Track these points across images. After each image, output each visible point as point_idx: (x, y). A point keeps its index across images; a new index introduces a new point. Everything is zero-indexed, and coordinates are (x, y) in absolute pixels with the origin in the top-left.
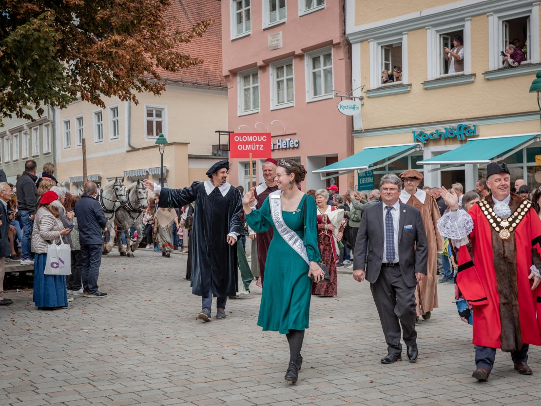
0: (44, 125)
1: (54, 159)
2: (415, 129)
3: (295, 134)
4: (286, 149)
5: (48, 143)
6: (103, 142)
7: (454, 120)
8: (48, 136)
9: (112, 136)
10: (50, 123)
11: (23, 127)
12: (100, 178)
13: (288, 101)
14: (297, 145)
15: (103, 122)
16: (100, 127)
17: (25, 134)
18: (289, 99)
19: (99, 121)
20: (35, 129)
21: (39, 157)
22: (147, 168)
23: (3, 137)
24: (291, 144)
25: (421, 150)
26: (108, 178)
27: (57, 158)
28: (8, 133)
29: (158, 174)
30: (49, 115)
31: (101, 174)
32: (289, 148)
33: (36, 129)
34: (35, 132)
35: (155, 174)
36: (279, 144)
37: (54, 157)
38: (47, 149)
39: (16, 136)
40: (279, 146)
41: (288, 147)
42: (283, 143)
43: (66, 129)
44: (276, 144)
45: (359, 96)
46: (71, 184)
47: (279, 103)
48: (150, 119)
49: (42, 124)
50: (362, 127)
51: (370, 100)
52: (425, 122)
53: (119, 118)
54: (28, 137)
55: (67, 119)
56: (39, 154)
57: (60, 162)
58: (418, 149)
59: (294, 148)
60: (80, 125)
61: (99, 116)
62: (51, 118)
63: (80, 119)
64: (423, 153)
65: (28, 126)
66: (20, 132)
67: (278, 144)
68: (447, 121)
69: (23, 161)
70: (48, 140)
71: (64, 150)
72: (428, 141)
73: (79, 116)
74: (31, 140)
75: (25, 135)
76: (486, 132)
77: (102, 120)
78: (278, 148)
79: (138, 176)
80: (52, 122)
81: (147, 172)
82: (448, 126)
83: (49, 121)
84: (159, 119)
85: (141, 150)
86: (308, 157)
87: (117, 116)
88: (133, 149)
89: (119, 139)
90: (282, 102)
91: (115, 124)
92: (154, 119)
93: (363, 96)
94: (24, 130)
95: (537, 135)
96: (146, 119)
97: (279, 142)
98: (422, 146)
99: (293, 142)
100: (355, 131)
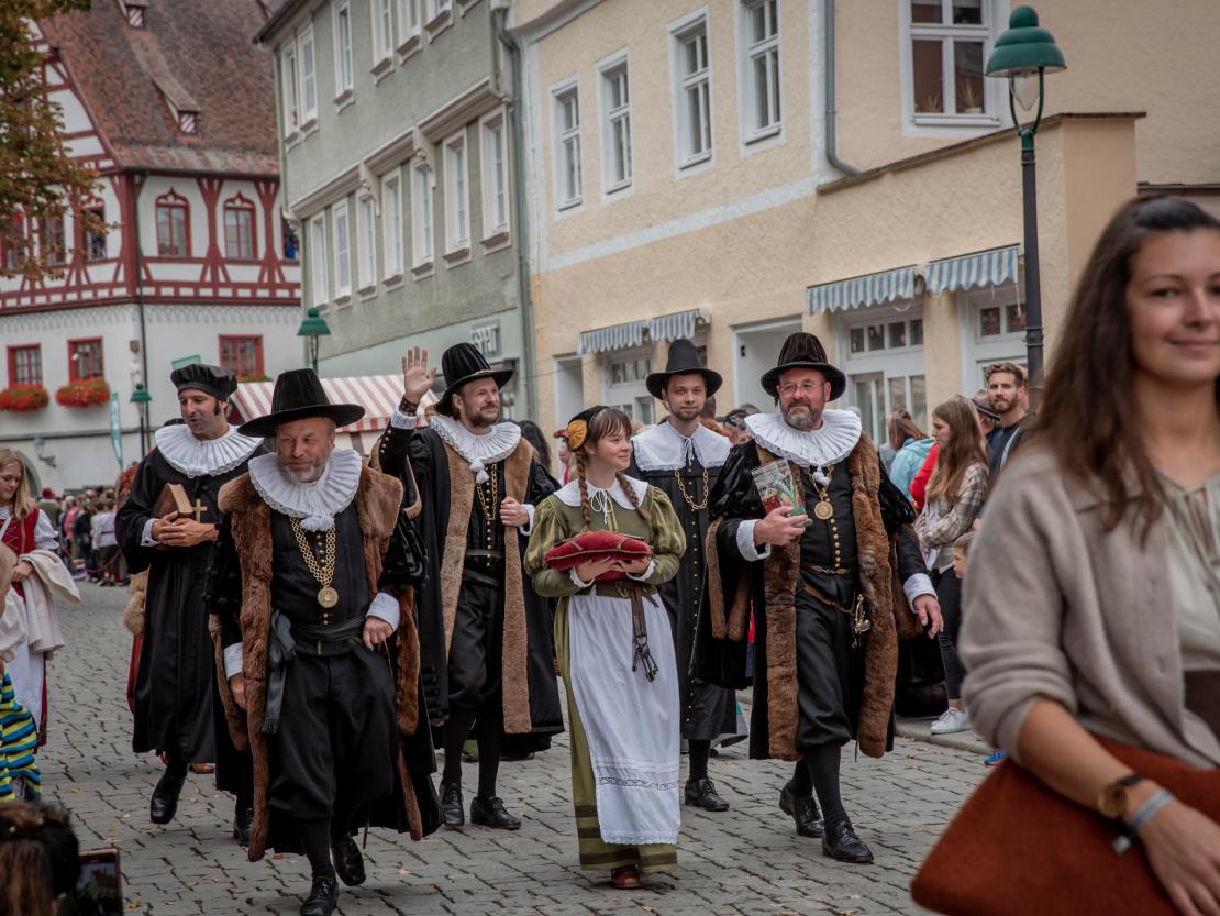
0: (482, 121)
1: (521, 258)
5: (501, 197)
6: (713, 160)
8: (499, 166)
9: (754, 131)
10: (502, 109)
11: (411, 143)
12: (703, 327)
15: (710, 73)
16: (697, 97)
17: (419, 169)
19: (694, 68)
20: (452, 146)
21: (469, 258)
22: (921, 260)
23: (351, 194)
26: (735, 327)
27: (533, 256)
28: (364, 174)
29: (975, 286)
30: (497, 76)
31: (707, 307)
33: (455, 146)
34: (454, 156)
35: (959, 288)
37: (519, 251)
38: (496, 222)
39: (392, 185)
43: (563, 130)
46: (587, 360)
48: (928, 31)
49: (475, 120)
53: (781, 40)
54: (432, 181)
55: (563, 85)
56: (468, 245)
57: (543, 270)
60: (617, 103)
61: (693, 46)
62: (507, 87)
63: (616, 76)
65: (427, 134)
66: (405, 163)
69: (415, 278)
70: (500, 187)
71: (558, 216)
73: (612, 60)
74: (442, 192)
75: (421, 177)
77: (705, 64)
79: (875, 303)
80: (509, 105)
81: (919, 279)
83: (500, 102)
84: (968, 32)
85: (888, 179)
87: (774, 30)
88: (847, 180)
89: (782, 139)
91: (765, 70)
92: (948, 32)
94: (414, 155)
96: (906, 31)
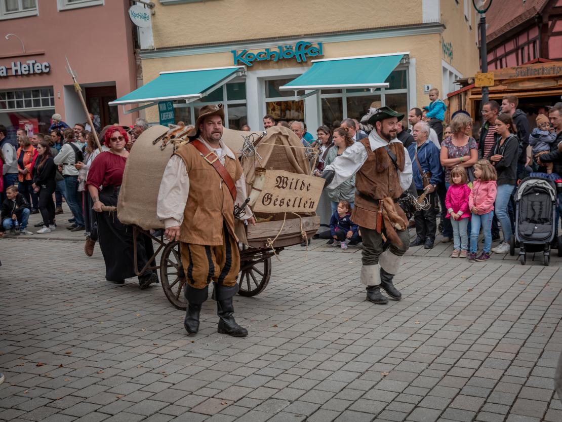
2: (234, 48)
3: (43, 54)
4: (29, 75)
7: (289, 36)
13: (25, 8)
14: (48, 69)
18: (26, 6)
24: (36, 68)
25: (243, 76)
32: (34, 74)
36: (16, 68)
40: (16, 71)
41: (32, 72)
42: (23, 66)
44: (11, 69)
45: (148, 2)
47: (7, 10)
50: (153, 45)
51: (163, 8)
52: (248, 39)
58: (241, 74)
59: (42, 74)
64: (245, 79)
67: (14, 69)
68: (279, 37)
72: (254, 63)
76: (335, 52)
78: (14, 73)
82: (281, 43)
86: (66, 87)
90: (13, 10)
93: (153, 2)
95: (405, 55)
97: (15, 65)
98: (246, 69)
99: (40, 66)
100: (143, 50)
